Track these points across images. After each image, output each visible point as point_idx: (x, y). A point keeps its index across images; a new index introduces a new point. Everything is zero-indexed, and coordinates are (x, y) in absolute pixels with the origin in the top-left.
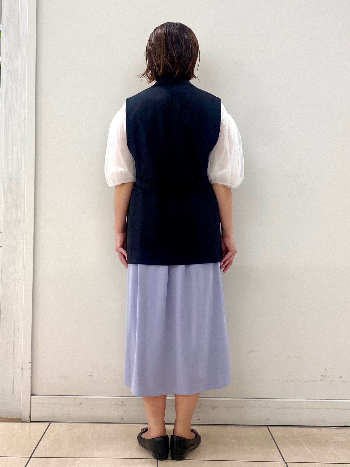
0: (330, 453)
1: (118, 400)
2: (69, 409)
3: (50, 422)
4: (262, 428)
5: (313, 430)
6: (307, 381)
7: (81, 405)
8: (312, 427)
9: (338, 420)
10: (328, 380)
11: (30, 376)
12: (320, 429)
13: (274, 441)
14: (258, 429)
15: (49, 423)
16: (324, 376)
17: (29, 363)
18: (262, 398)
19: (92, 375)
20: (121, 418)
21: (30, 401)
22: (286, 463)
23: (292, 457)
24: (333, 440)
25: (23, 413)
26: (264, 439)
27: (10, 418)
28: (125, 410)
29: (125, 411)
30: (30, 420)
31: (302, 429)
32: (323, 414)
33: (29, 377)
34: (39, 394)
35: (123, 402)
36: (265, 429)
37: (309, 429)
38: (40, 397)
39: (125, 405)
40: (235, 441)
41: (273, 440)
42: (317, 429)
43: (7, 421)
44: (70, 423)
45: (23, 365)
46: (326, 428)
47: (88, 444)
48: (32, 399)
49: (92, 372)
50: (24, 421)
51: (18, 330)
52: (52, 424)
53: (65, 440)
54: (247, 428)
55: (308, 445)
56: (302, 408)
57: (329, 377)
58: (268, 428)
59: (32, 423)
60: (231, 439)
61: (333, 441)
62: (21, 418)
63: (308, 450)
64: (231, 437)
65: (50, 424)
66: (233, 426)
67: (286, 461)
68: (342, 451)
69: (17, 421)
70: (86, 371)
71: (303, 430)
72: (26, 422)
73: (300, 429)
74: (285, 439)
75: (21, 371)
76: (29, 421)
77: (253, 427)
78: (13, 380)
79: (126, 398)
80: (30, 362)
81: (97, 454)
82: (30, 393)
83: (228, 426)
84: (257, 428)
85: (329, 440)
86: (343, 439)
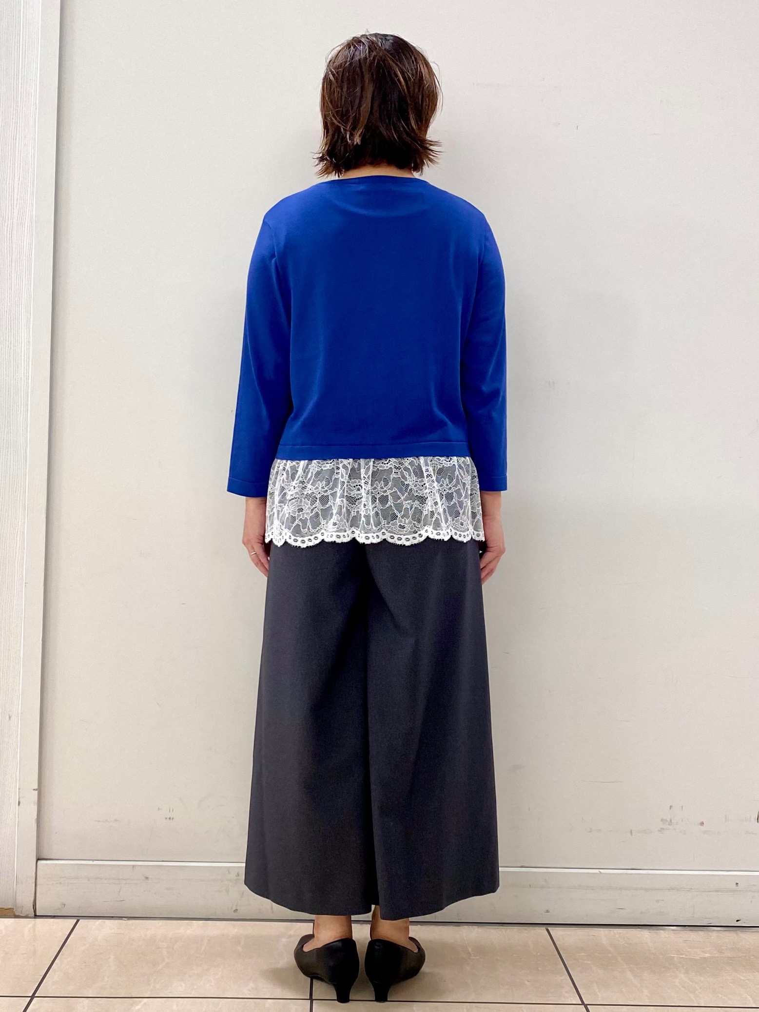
0: (677, 984)
1: (228, 870)
2: (120, 889)
4: (535, 929)
5: (642, 933)
6: (631, 832)
7: (147, 881)
8: (640, 927)
9: (694, 913)
10: (675, 829)
11: (36, 817)
12: (655, 933)
13: (560, 959)
15: (76, 920)
16: (666, 820)
17: (34, 790)
18: (536, 868)
19: (172, 817)
20: (234, 908)
21: (35, 871)
22: (586, 1006)
23: (598, 993)
24: (684, 956)
25: (18, 899)
26: (539, 954)
32: (663, 901)
34: (51, 858)
35: (238, 875)
36: (542, 931)
37: (633, 931)
38: (56, 864)
40: (478, 957)
41: (558, 956)
42: (650, 932)
44: (125, 919)
45: (19, 794)
47: (162, 966)
48: (38, 866)
49: (171, 811)
50: (21, 915)
51: (10, 717)
52: (81, 921)
53: (109, 958)
54: (503, 930)
55: (631, 966)
56: (621, 888)
57: (677, 824)
58: (548, 930)
59: (38, 920)
60: (471, 955)
61: (683, 958)
63: (632, 978)
64: (470, 950)
65: (78, 921)
66: (475, 926)
67: (585, 1003)
68: (702, 979)
69: (5, 915)
70: (159, 809)
71: (620, 933)
72: (26, 917)
73: (615, 931)
74: (583, 954)
75: (16, 807)
76: (33, 915)
77: (515, 929)
80: (36, 787)
81: (180, 988)
82: (35, 855)
83: (463, 925)
84: (526, 930)
85: (676, 956)
86: (703, 952)
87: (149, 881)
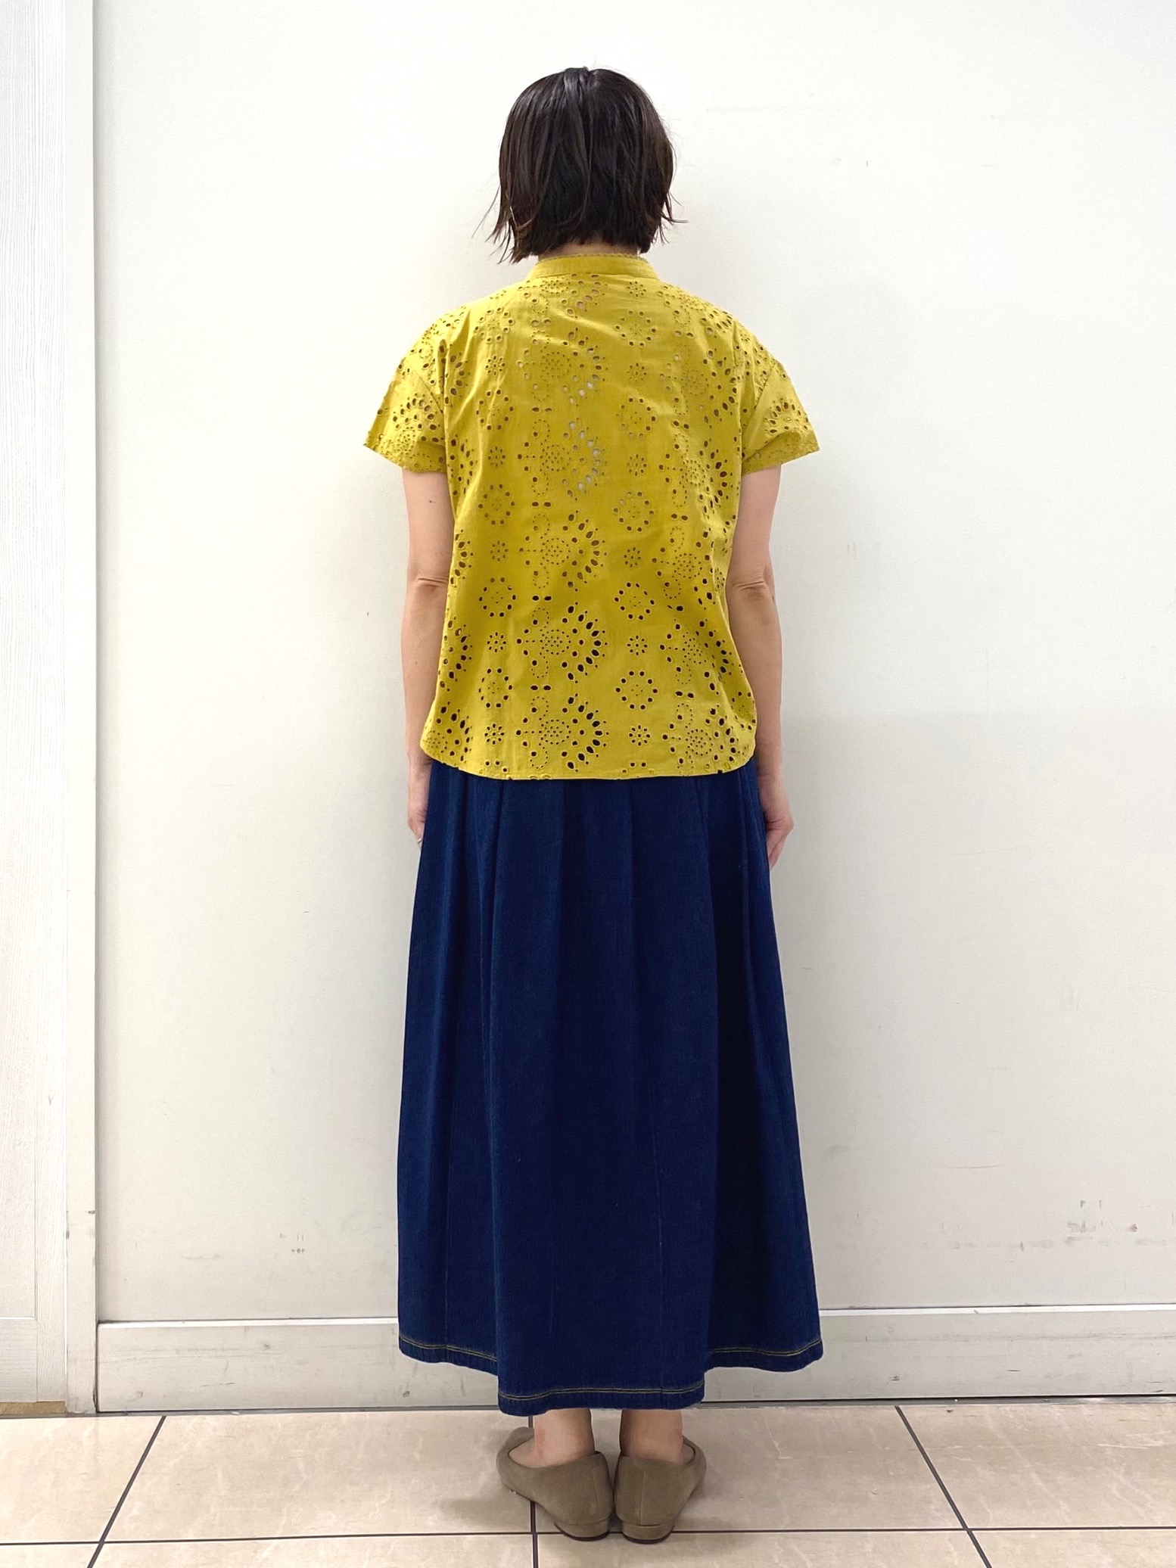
0: (1114, 1491)
2: (228, 1362)
3: (164, 1414)
4: (877, 1409)
5: (1049, 1409)
6: (1022, 1246)
7: (267, 1351)
8: (1046, 1399)
9: (1131, 1374)
10: (1091, 1239)
11: (93, 1255)
12: (1075, 1408)
13: (922, 1456)
14: (863, 1412)
15: (160, 1417)
16: (1077, 1225)
17: (90, 1212)
18: (874, 1308)
19: (301, 1249)
20: (403, 1391)
21: (94, 1342)
22: (970, 1532)
24: (1121, 1446)
25: (71, 1386)
26: (887, 1449)
27: (29, 1403)
30: (95, 1409)
31: (1013, 1409)
34: (123, 1319)
36: (890, 1411)
37: (1036, 1407)
38: (127, 1329)
40: (789, 1457)
41: (919, 1451)
42: (1062, 1408)
43: (16, 1413)
44: (233, 1412)
45: (67, 1222)
47: (296, 1488)
48: (100, 1334)
49: (300, 1238)
50: (77, 1412)
51: (50, 1102)
52: (170, 1420)
54: (827, 1411)
56: (1011, 1337)
57: (1094, 1229)
58: (898, 1409)
59: (102, 1420)
60: (778, 1453)
61: (1120, 1449)
62: (64, 1402)
63: (1040, 1483)
64: (777, 1445)
65: (163, 1419)
66: (782, 1406)
67: (969, 1527)
68: (1154, 1481)
69: (53, 1413)
70: (281, 1236)
71: (1015, 1411)
72: (83, 1415)
73: (1007, 1409)
74: (957, 1447)
75: (63, 1241)
76: (94, 1412)
77: (847, 1409)
78: (36, 1274)
80: (94, 1209)
82: (94, 1316)
83: (763, 1406)
84: (864, 1410)
85: (1108, 1445)
86: (1152, 1437)
87: (270, 1352)
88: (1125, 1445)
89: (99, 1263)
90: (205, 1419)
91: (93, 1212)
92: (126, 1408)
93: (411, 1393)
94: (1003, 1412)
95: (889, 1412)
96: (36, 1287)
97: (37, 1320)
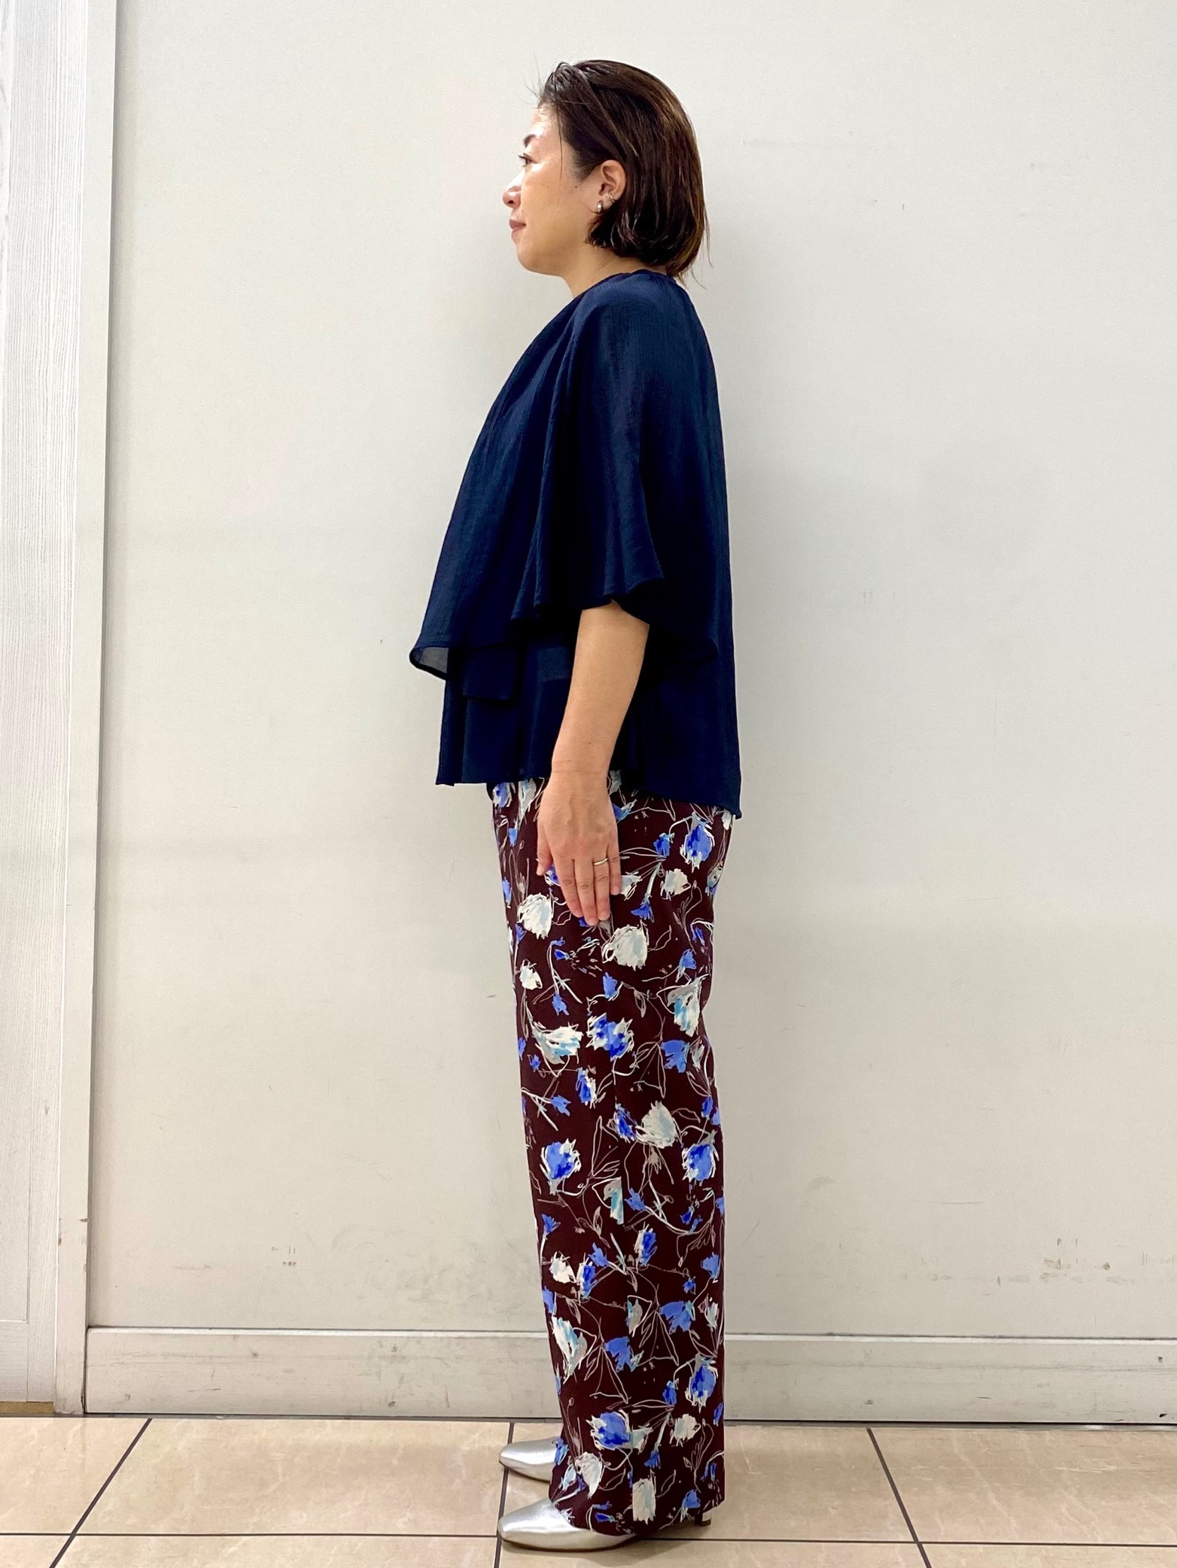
0: (1064, 1511)
1: (380, 1342)
2: (214, 1372)
3: (149, 1416)
4: (850, 1430)
5: (1017, 1435)
6: (999, 1279)
7: (255, 1359)
8: (1012, 1426)
9: (1096, 1405)
10: (1065, 1275)
11: (86, 1263)
12: (1038, 1434)
13: (885, 1475)
14: (836, 1434)
15: (146, 1420)
16: (1052, 1262)
17: (82, 1220)
18: (852, 1335)
20: (389, 1402)
21: (83, 1346)
22: (920, 1546)
23: (941, 1525)
24: (1077, 1470)
25: (60, 1387)
26: (853, 1467)
27: (17, 1402)
28: (403, 1374)
29: (402, 1379)
30: (82, 1410)
31: (981, 1433)
32: (1048, 1385)
33: (82, 1267)
35: (395, 1349)
36: (862, 1432)
37: (1002, 1433)
38: (116, 1334)
39: (404, 1358)
40: (760, 1473)
41: (883, 1471)
42: (1027, 1434)
43: (4, 1412)
44: (219, 1417)
45: (60, 1228)
46: (1056, 1430)
47: (274, 1487)
49: (292, 1251)
50: (64, 1413)
52: (155, 1422)
53: (193, 1476)
54: (801, 1431)
55: (995, 1484)
56: (983, 1366)
57: (1068, 1267)
58: (870, 1432)
59: (90, 1420)
60: (748, 1468)
61: (1078, 1472)
62: (52, 1403)
63: (995, 1502)
64: (748, 1461)
65: (148, 1421)
66: (758, 1425)
67: (919, 1540)
68: (1102, 1503)
69: (40, 1413)
70: (273, 1248)
71: (982, 1435)
73: (975, 1433)
74: (921, 1467)
76: (81, 1412)
77: (819, 1430)
78: (29, 1279)
79: (408, 1337)
80: (86, 1217)
81: (299, 1521)
82: (84, 1321)
83: (740, 1424)
84: (834, 1430)
85: (1065, 1469)
86: (1108, 1463)
87: (258, 1360)
88: (1082, 1469)
89: (90, 1271)
90: (190, 1422)
91: (85, 1220)
92: (114, 1410)
93: (396, 1404)
94: (970, 1436)
95: (859, 1433)
96: (28, 1292)
97: (28, 1322)
